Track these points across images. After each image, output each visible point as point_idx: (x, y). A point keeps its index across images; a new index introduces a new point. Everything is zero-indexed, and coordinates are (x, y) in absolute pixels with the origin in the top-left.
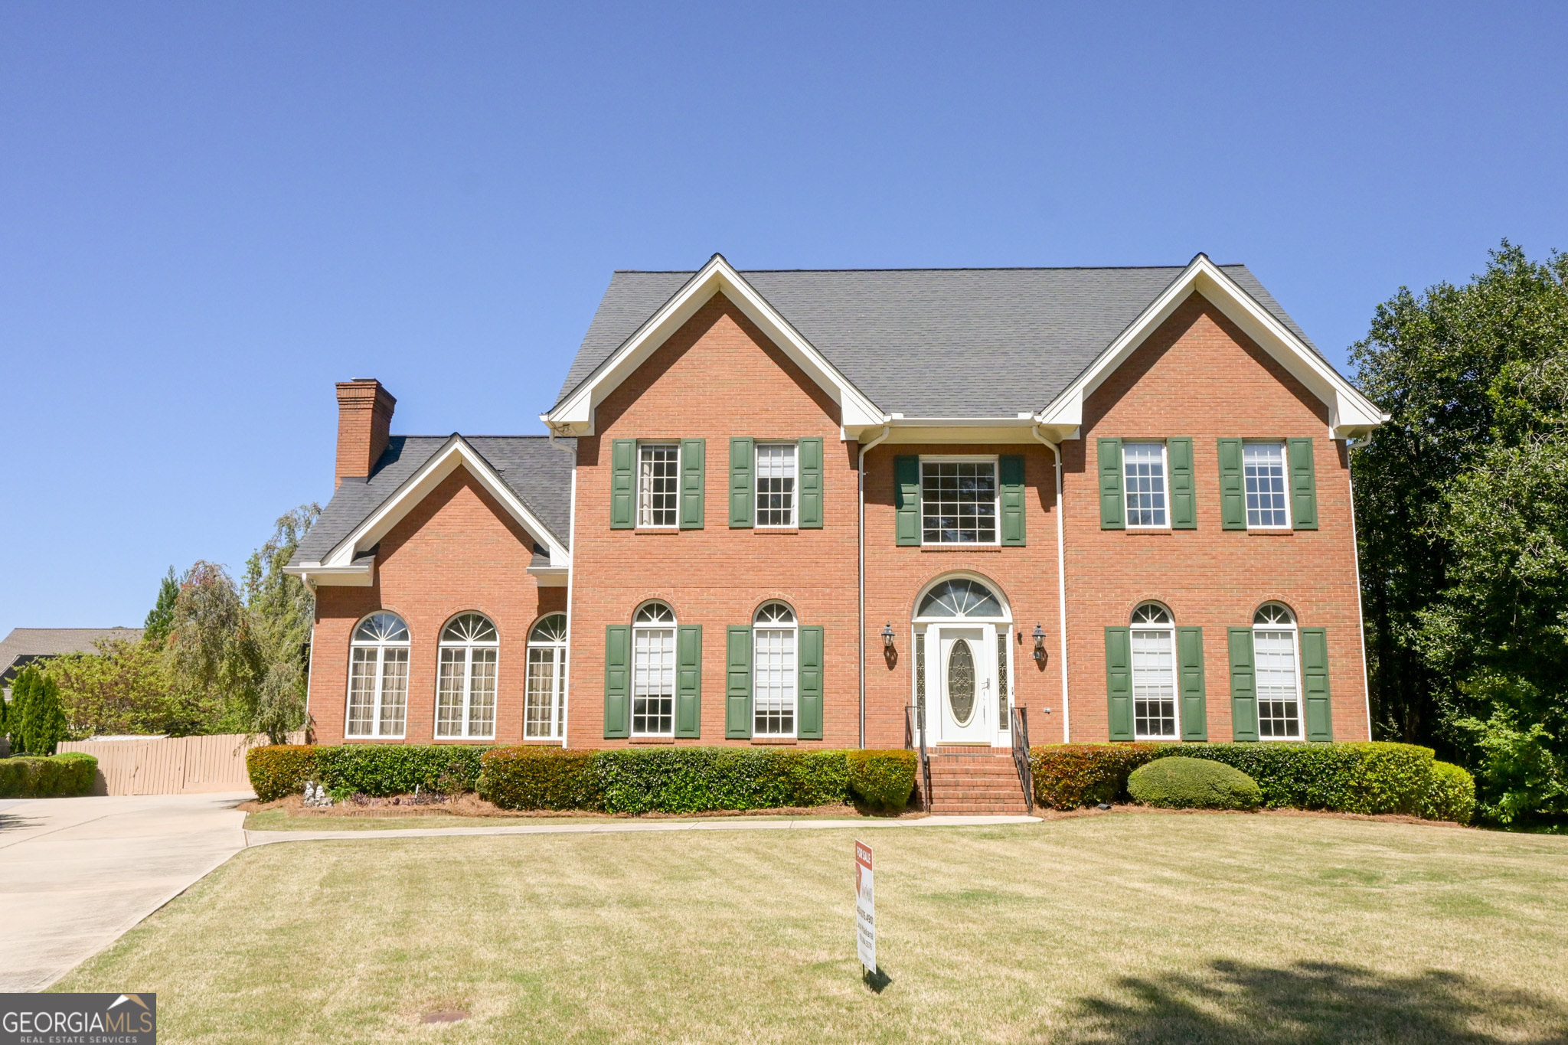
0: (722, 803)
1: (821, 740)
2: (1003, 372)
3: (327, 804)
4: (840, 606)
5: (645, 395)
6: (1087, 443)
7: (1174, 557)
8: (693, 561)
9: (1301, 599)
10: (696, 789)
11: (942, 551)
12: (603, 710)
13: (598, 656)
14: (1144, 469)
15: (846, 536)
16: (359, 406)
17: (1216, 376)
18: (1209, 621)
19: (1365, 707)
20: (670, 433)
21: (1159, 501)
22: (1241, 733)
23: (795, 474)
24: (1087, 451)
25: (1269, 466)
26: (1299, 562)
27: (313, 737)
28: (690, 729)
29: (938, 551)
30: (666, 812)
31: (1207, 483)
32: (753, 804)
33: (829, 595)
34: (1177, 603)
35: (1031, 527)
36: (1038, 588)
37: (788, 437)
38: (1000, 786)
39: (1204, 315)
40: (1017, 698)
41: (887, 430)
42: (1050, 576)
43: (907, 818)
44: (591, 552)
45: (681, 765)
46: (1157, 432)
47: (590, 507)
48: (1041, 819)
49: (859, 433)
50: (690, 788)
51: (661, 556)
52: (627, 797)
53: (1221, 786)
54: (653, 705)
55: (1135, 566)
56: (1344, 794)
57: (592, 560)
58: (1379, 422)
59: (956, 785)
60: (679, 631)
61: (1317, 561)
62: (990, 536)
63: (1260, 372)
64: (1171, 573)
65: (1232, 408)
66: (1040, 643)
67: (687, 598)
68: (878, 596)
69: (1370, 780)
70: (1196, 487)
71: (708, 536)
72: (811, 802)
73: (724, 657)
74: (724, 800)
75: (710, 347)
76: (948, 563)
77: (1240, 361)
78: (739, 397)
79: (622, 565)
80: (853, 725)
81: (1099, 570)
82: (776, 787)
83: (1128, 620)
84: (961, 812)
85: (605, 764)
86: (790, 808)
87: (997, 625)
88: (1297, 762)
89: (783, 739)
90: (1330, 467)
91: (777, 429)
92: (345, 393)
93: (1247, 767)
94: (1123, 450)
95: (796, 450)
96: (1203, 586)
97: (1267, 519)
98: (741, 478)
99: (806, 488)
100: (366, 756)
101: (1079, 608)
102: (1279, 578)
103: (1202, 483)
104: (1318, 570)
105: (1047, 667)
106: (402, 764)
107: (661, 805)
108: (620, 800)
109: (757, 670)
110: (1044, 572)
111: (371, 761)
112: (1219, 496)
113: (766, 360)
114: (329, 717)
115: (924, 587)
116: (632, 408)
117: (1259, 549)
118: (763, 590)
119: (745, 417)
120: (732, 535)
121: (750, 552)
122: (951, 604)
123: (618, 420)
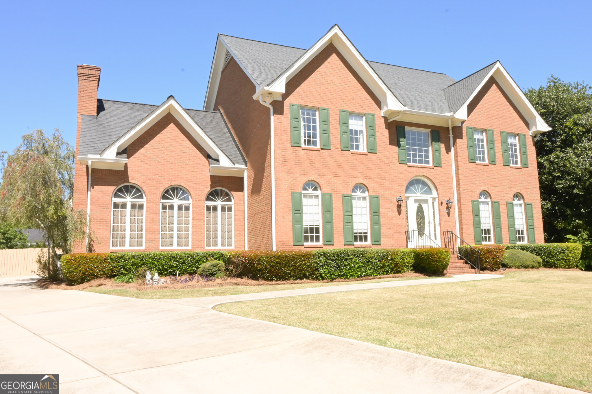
1: (381, 245)
4: (385, 188)
5: (303, 85)
6: (463, 128)
7: (490, 174)
8: (327, 164)
9: (525, 192)
10: (358, 267)
11: (415, 167)
12: (292, 232)
13: (288, 206)
14: (478, 140)
17: (499, 108)
18: (501, 199)
20: (314, 104)
21: (483, 153)
22: (511, 241)
23: (364, 128)
24: (463, 131)
25: (513, 143)
27: (93, 249)
28: (329, 242)
29: (413, 167)
30: (344, 279)
33: (380, 182)
34: (492, 191)
35: (443, 159)
36: (446, 184)
37: (361, 112)
39: (495, 85)
40: (441, 228)
41: (401, 113)
42: (450, 179)
44: (283, 156)
45: (352, 257)
46: (483, 126)
47: (281, 135)
49: (388, 114)
51: (314, 161)
52: (328, 273)
54: (311, 229)
55: (479, 177)
56: (561, 262)
57: (283, 160)
58: (548, 130)
60: (321, 196)
61: (528, 179)
62: (429, 162)
64: (490, 181)
65: (504, 120)
67: (325, 180)
70: (495, 149)
71: (332, 153)
72: (398, 272)
73: (341, 208)
74: (368, 272)
75: (328, 67)
76: (416, 172)
78: (342, 92)
79: (297, 163)
81: (468, 178)
82: (388, 266)
83: (478, 197)
85: (319, 257)
87: (433, 198)
89: (366, 245)
90: (530, 145)
91: (357, 108)
92: (82, 71)
94: (474, 132)
95: (364, 118)
96: (499, 186)
97: (514, 163)
98: (344, 128)
99: (368, 135)
100: (138, 258)
101: (463, 192)
102: (519, 184)
103: (497, 147)
104: (529, 182)
105: (450, 216)
106: (158, 261)
108: (325, 274)
109: (354, 214)
110: (448, 178)
111: (141, 261)
112: (502, 152)
113: (352, 77)
114: (102, 238)
115: (407, 181)
116: (297, 90)
117: (513, 173)
118: (356, 179)
119: (345, 101)
120: (342, 154)
121: (350, 162)
122: (415, 189)
123: (292, 95)
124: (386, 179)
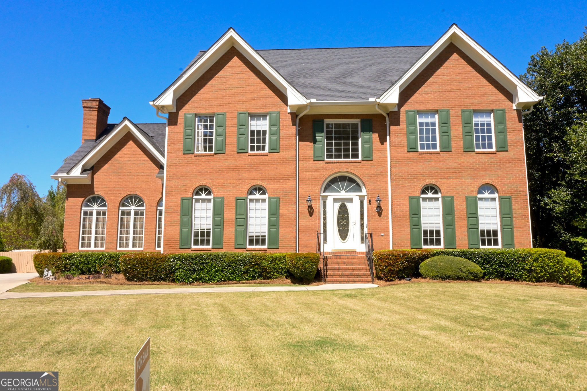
0: (229, 278)
1: (278, 249)
2: (363, 84)
3: (52, 279)
4: (287, 188)
5: (199, 93)
6: (401, 113)
7: (441, 164)
8: (220, 168)
9: (500, 183)
10: (216, 272)
11: (334, 163)
12: (179, 236)
13: (177, 211)
14: (427, 124)
15: (290, 156)
16: (92, 110)
17: (461, 81)
18: (457, 193)
19: (530, 232)
20: (210, 110)
21: (434, 139)
22: (472, 245)
23: (267, 128)
24: (401, 116)
25: (485, 122)
26: (499, 166)
27: (65, 249)
28: (218, 244)
29: (333, 163)
30: (203, 282)
31: (457, 130)
32: (243, 278)
33: (282, 183)
34: (442, 185)
35: (375, 151)
36: (378, 179)
37: (264, 112)
38: (359, 270)
39: (455, 53)
40: (369, 229)
41: (309, 107)
42: (384, 174)
43: (313, 285)
44: (174, 164)
45: (209, 261)
46: (433, 107)
47: (174, 144)
48: (377, 286)
49: (296, 109)
50: (214, 271)
51: (206, 166)
52: (185, 275)
53: (464, 270)
54: (202, 234)
55: (423, 168)
56: (523, 273)
57: (174, 168)
58: (537, 100)
59: (339, 269)
60: (213, 200)
61: (507, 165)
62: (356, 156)
63: (481, 79)
64: (439, 172)
65: (468, 96)
66: (379, 204)
67: (217, 185)
68: (305, 183)
69: (535, 266)
70: (451, 132)
71: (227, 156)
72: (270, 278)
73: (234, 211)
74: (229, 277)
75: (228, 71)
76: (337, 168)
77: (472, 74)
78: (242, 94)
79: (188, 170)
80: (293, 242)
81: (406, 170)
82: (254, 271)
83: (420, 193)
84: (340, 282)
85: (174, 260)
86: (260, 280)
87: (360, 197)
88: (500, 258)
89: (261, 248)
90: (513, 122)
91: (259, 108)
92: (86, 104)
93: (476, 260)
94: (418, 116)
95: (268, 117)
96: (454, 177)
97: (484, 147)
98: (242, 130)
99: (271, 134)
100: (84, 257)
101: (397, 188)
102: (490, 173)
103: (454, 130)
104: (508, 169)
105: (382, 215)
106: (99, 260)
107: (200, 279)
108: (181, 277)
109: (249, 217)
110: (381, 172)
111: (86, 259)
112: (462, 136)
113: (254, 77)
114: (72, 240)
115: (326, 179)
116: (193, 99)
117: (481, 160)
118: (252, 181)
119: (244, 102)
120: (238, 156)
121: (246, 164)
122: (339, 187)
123: (187, 105)
124: (290, 179)
